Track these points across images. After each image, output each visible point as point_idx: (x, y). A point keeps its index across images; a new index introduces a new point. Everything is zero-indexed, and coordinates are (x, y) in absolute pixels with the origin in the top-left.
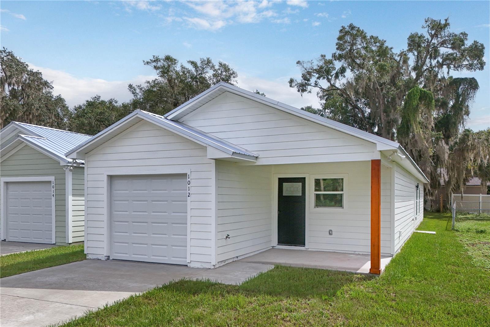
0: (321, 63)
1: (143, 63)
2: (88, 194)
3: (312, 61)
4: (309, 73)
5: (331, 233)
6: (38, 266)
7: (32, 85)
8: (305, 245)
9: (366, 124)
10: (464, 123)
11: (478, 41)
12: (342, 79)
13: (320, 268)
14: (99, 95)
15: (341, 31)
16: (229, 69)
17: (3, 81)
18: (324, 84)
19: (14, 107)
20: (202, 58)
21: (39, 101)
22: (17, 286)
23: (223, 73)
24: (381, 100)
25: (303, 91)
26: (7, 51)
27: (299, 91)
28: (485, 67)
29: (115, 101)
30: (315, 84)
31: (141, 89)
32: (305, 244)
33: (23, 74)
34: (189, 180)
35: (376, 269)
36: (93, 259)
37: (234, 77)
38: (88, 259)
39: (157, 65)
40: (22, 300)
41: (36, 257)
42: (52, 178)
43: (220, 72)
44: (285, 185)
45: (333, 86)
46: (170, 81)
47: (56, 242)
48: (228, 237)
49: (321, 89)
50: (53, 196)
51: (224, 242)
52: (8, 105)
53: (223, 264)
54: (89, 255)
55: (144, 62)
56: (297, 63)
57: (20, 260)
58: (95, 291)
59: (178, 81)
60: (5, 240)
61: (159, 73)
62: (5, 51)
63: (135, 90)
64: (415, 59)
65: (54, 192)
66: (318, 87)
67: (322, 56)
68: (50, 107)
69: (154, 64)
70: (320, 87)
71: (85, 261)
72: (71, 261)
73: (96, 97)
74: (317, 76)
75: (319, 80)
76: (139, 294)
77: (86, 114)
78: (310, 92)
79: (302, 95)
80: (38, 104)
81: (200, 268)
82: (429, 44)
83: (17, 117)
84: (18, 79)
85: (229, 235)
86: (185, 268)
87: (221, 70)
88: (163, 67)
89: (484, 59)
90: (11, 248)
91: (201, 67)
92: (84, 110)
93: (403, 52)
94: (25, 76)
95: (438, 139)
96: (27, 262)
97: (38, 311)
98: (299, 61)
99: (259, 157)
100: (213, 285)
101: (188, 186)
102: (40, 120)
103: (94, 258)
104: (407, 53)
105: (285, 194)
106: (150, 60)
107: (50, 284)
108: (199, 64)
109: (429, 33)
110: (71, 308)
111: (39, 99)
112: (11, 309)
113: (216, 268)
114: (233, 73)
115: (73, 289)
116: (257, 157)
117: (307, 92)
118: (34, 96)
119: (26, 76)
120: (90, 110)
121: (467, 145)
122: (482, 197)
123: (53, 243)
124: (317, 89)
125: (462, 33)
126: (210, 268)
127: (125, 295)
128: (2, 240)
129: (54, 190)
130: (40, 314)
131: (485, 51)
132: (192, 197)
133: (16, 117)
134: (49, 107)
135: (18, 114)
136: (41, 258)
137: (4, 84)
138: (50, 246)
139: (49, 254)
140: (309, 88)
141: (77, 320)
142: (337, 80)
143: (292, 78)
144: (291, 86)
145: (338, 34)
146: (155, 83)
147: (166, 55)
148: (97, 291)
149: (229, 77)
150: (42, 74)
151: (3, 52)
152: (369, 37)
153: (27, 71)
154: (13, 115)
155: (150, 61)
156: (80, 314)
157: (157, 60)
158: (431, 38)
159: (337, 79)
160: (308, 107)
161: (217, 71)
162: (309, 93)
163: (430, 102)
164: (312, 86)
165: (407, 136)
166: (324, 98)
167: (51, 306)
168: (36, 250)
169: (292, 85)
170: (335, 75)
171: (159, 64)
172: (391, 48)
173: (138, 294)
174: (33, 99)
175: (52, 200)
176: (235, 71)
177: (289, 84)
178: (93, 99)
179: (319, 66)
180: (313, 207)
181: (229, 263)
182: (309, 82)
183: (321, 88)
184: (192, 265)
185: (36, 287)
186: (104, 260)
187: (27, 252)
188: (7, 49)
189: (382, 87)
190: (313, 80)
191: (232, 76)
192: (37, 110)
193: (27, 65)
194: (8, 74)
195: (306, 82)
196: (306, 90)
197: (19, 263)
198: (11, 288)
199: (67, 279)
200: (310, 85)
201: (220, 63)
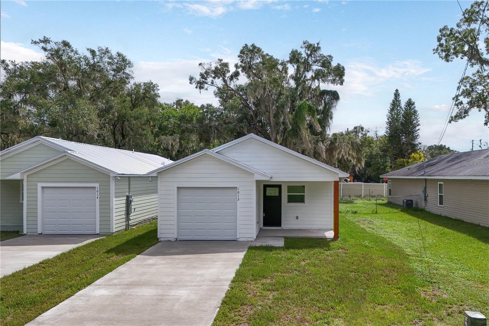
0: (218, 65)
3: (210, 63)
4: (207, 73)
5: (297, 218)
10: (330, 126)
11: (340, 64)
12: (235, 81)
15: (243, 47)
16: (126, 59)
20: (100, 46)
24: (270, 104)
25: (201, 88)
27: (197, 88)
28: (344, 83)
30: (212, 83)
32: (281, 226)
34: (239, 191)
37: (129, 67)
38: (160, 241)
39: (45, 47)
42: (96, 185)
44: (268, 189)
45: (228, 86)
46: (61, 65)
47: (100, 233)
49: (217, 88)
50: (97, 198)
54: (161, 238)
55: (32, 41)
56: (199, 65)
60: (42, 233)
61: (48, 55)
67: (219, 60)
69: (42, 45)
70: (216, 86)
74: (213, 76)
75: (215, 79)
78: (207, 89)
79: (200, 92)
81: (246, 241)
86: (235, 241)
89: (344, 78)
93: (283, 62)
95: (317, 141)
98: (201, 63)
101: (238, 194)
103: (165, 240)
104: (287, 64)
105: (267, 194)
106: (39, 39)
108: (97, 52)
109: (306, 53)
113: (255, 241)
114: (130, 63)
117: (204, 89)
121: (335, 146)
122: (343, 184)
123: (96, 233)
125: (329, 56)
126: (252, 240)
128: (39, 234)
129: (98, 194)
131: (346, 72)
132: (240, 201)
140: (206, 86)
142: (232, 82)
143: (192, 76)
144: (190, 83)
149: (125, 66)
152: (264, 54)
157: (46, 41)
158: (307, 57)
162: (206, 90)
164: (209, 85)
170: (230, 77)
175: (97, 201)
176: (132, 62)
177: (189, 81)
179: (215, 68)
180: (287, 202)
182: (206, 81)
184: (240, 240)
186: (174, 241)
190: (209, 80)
195: (204, 80)
196: (203, 88)
200: (207, 83)
201: (117, 53)
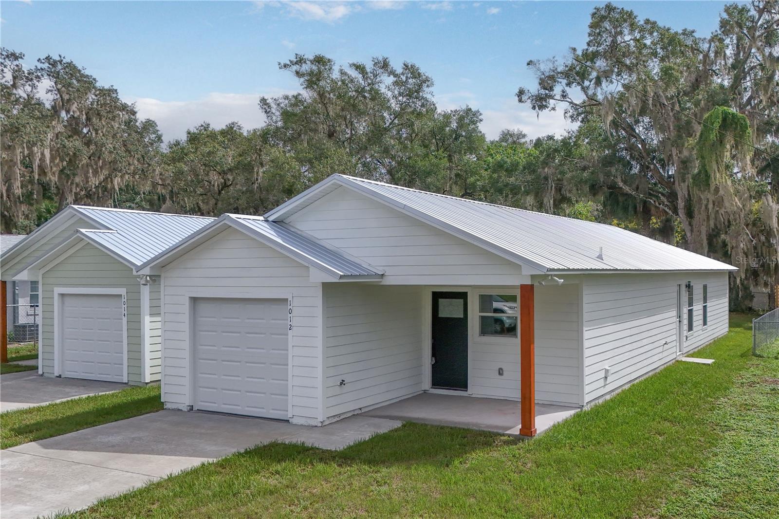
0: (570, 61)
1: (278, 67)
2: (165, 322)
3: (554, 58)
4: (552, 78)
5: (501, 373)
6: (101, 419)
7: (102, 112)
8: (467, 388)
9: (649, 163)
12: (607, 86)
13: (461, 427)
14: (207, 122)
15: (593, 15)
16: (419, 74)
17: (58, 108)
18: (577, 95)
19: (75, 150)
20: (375, 57)
21: (113, 137)
22: (72, 448)
23: (409, 80)
25: (542, 107)
26: (64, 61)
27: (534, 108)
29: (238, 126)
30: (563, 96)
31: (278, 105)
33: (89, 93)
34: (291, 307)
35: (527, 429)
36: (173, 409)
37: (428, 86)
38: (166, 409)
39: (299, 71)
40: (78, 467)
41: (99, 404)
42: (122, 291)
43: (404, 79)
44: (442, 301)
45: (592, 97)
46: (321, 95)
47: (128, 381)
48: (342, 383)
49: (572, 105)
50: (124, 315)
51: (338, 390)
52: (65, 147)
53: (337, 419)
54: (167, 403)
55: (279, 65)
56: (528, 64)
57: (78, 410)
58: (163, 456)
59: (334, 95)
60: (60, 375)
61: (304, 82)
62: (61, 61)
63: (269, 107)
64: (734, 50)
65: (126, 310)
66: (567, 101)
67: (570, 49)
68: (131, 147)
69: (295, 68)
70: (570, 101)
71: (161, 412)
72: (143, 412)
73: (202, 126)
74: (564, 81)
75: (570, 87)
76: (213, 461)
77: (186, 155)
78: (554, 109)
80: (112, 144)
81: (305, 426)
82: (754, 24)
83: (80, 166)
84: (80, 105)
85: (344, 381)
86: (285, 424)
87: (405, 75)
88: (311, 73)
90: (67, 390)
91: (371, 73)
92: (183, 149)
94: (91, 97)
96: (88, 413)
97: (94, 480)
98: (531, 61)
99: (385, 274)
100: (308, 449)
101: (290, 315)
102: (114, 169)
103: (173, 407)
104: (723, 38)
105: (442, 314)
106: (290, 60)
107: (113, 446)
108: (369, 67)
109: (754, 6)
110: (132, 477)
111: (114, 134)
112: (64, 477)
113: (325, 426)
114: (427, 80)
115: (138, 453)
116: (382, 275)
117: (549, 109)
118: (106, 130)
119: (94, 97)
120: (192, 148)
123: (124, 382)
124: (564, 105)
126: (316, 425)
127: (195, 462)
128: (57, 376)
129: (126, 308)
130: (96, 483)
132: (295, 331)
133: (78, 166)
134: (129, 146)
135: (81, 160)
136: (106, 406)
137: (58, 113)
138: (120, 385)
139: (117, 401)
140: (552, 102)
141: (135, 492)
142: (599, 88)
143: (523, 87)
144: (520, 101)
145: (589, 20)
146: (297, 100)
147: (316, 54)
148: (166, 457)
149: (420, 86)
150: (118, 91)
151: (58, 63)
152: (642, 22)
153: (94, 87)
154: (74, 163)
155: (288, 63)
156: (139, 483)
157: (300, 61)
158: (759, 15)
159: (598, 86)
160: (550, 136)
161: (400, 77)
162: (552, 111)
163: (743, 133)
164: (558, 100)
165: (707, 188)
166: (578, 119)
167: (110, 474)
168: (100, 394)
169: (521, 99)
170: (595, 79)
171: (306, 68)
172: (693, 32)
173: (211, 460)
174: (103, 135)
175: (123, 321)
176: (430, 76)
177: (517, 98)
178: (197, 130)
179: (567, 66)
180: (478, 334)
181: (346, 418)
182: (551, 92)
183: (571, 103)
184: (294, 421)
185: (96, 449)
186: (186, 410)
187: (88, 396)
188: (64, 58)
189: (674, 101)
190: (557, 90)
191: (425, 85)
192: (111, 152)
193: (94, 79)
194: (66, 97)
195: (547, 92)
196: (546, 107)
197: (77, 415)
198: (66, 451)
199: (134, 439)
200: (552, 97)
201: (404, 65)
